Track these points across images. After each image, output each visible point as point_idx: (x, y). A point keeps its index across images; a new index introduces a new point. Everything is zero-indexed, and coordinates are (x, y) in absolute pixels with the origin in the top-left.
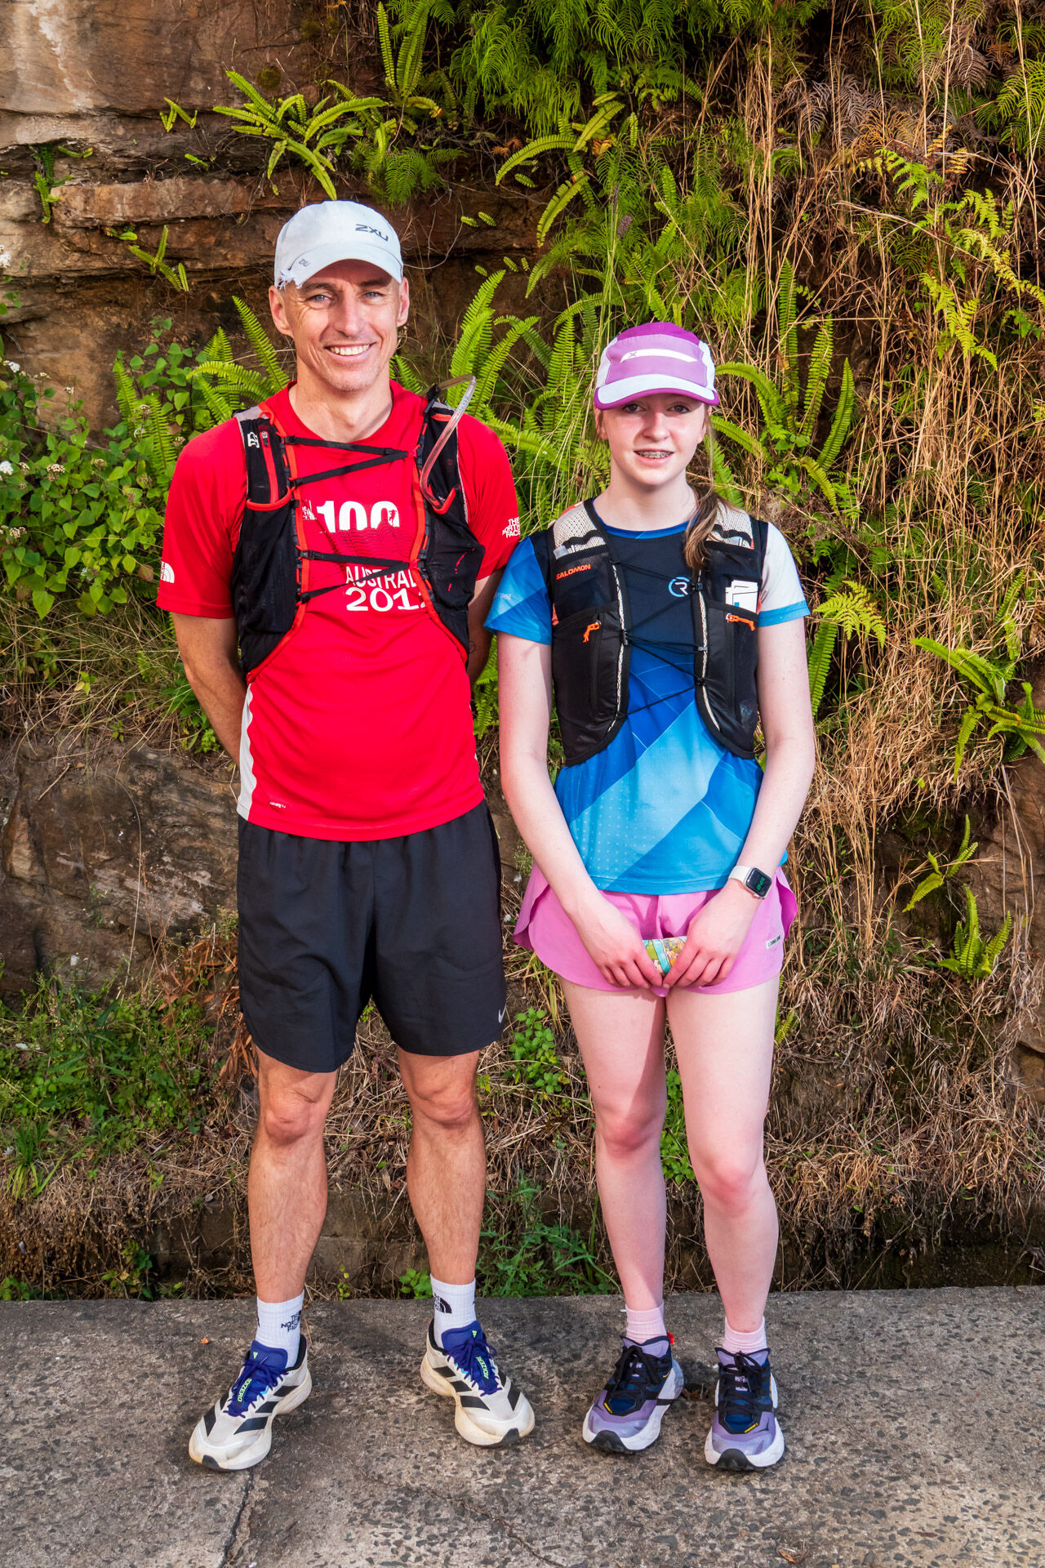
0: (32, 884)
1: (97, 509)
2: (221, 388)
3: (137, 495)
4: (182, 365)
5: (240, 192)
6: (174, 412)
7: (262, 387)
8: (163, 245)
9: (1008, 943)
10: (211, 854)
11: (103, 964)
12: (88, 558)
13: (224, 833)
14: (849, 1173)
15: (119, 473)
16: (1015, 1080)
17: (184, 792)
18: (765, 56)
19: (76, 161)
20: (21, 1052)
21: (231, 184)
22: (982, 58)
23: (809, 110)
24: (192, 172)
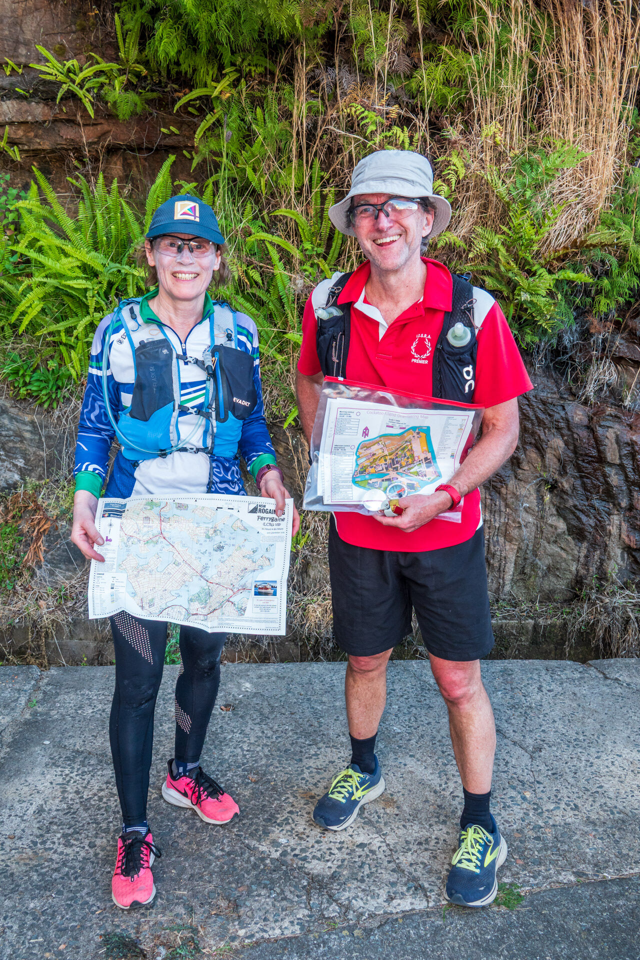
4: (14, 199)
5: (46, 110)
7: (51, 213)
10: (26, 449)
13: (31, 440)
17: (12, 419)
18: (302, 52)
21: (41, 105)
22: (408, 59)
23: (325, 81)
24: (20, 98)
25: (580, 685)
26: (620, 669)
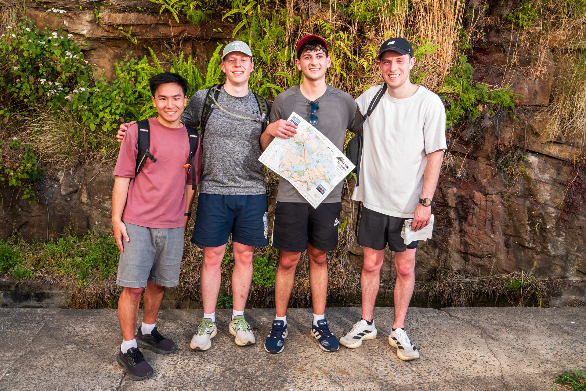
0: (87, 205)
1: (109, 102)
2: (145, 71)
3: (120, 99)
4: (134, 65)
5: (153, 18)
6: (132, 77)
7: (156, 72)
8: (130, 31)
9: (346, 226)
11: (106, 227)
12: (106, 115)
14: (304, 284)
15: (115, 92)
16: (348, 261)
19: (106, 6)
20: (82, 250)
21: (150, 16)
23: (303, 7)
24: (139, 12)
25: (437, 319)
26: (458, 312)
